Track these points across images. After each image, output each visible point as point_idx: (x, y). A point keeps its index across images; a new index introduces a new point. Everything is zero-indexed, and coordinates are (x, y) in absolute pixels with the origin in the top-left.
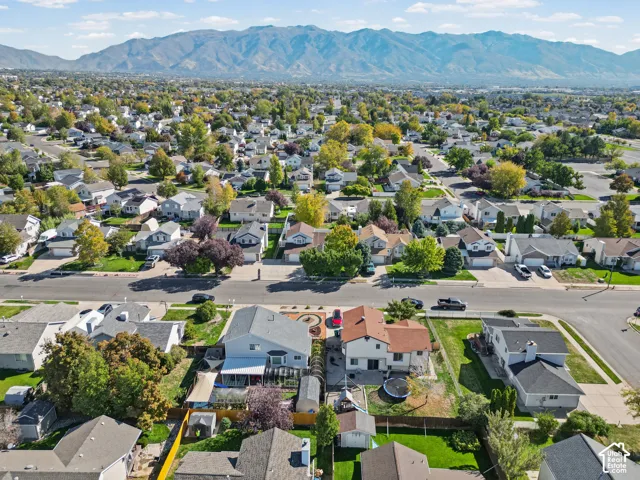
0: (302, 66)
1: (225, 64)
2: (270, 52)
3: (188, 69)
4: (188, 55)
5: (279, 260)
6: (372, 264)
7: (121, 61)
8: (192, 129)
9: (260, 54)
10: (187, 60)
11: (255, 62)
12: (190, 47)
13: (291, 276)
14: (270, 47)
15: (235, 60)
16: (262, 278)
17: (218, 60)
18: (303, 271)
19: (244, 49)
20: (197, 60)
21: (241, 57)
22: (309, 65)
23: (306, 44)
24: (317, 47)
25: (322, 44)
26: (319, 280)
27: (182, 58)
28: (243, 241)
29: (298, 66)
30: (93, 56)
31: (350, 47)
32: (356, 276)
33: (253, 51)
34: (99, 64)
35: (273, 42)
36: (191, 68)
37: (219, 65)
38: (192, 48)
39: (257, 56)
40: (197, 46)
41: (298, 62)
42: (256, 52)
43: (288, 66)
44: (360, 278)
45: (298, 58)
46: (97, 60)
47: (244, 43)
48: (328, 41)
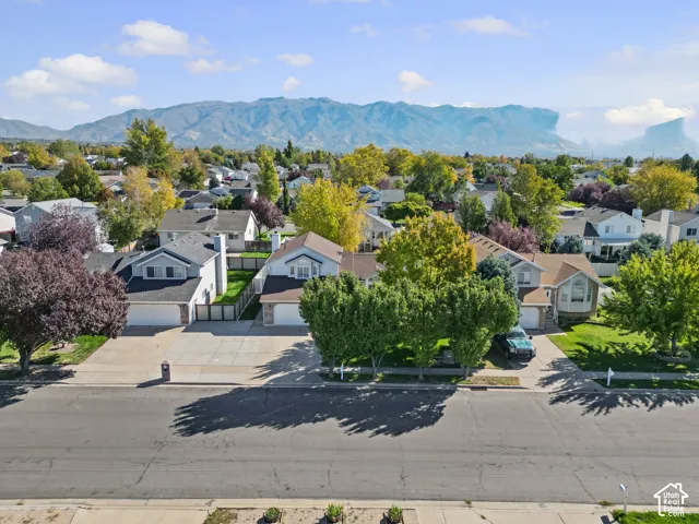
0: (314, 138)
1: (231, 135)
2: (280, 123)
3: (191, 139)
4: (192, 126)
5: (249, 323)
6: (518, 329)
7: (118, 132)
8: (144, 138)
9: (270, 124)
10: (191, 131)
11: (264, 133)
12: (194, 118)
13: (273, 367)
14: (281, 118)
15: (243, 131)
16: (173, 378)
17: (225, 131)
18: (313, 350)
19: (253, 121)
20: (202, 130)
21: (249, 128)
22: (322, 137)
23: (319, 115)
24: (331, 119)
25: (336, 116)
26: (365, 378)
27: (185, 129)
28: (151, 271)
29: (311, 138)
30: (88, 126)
31: (366, 119)
32: (482, 367)
33: (262, 123)
34: (93, 135)
35: (284, 113)
36: (195, 138)
37: (225, 136)
38: (196, 119)
39: (267, 127)
40: (202, 117)
41: (311, 134)
42: (266, 123)
43: (299, 138)
44: (490, 371)
45: (311, 130)
46: (93, 130)
47: (252, 115)
48: (343, 112)
